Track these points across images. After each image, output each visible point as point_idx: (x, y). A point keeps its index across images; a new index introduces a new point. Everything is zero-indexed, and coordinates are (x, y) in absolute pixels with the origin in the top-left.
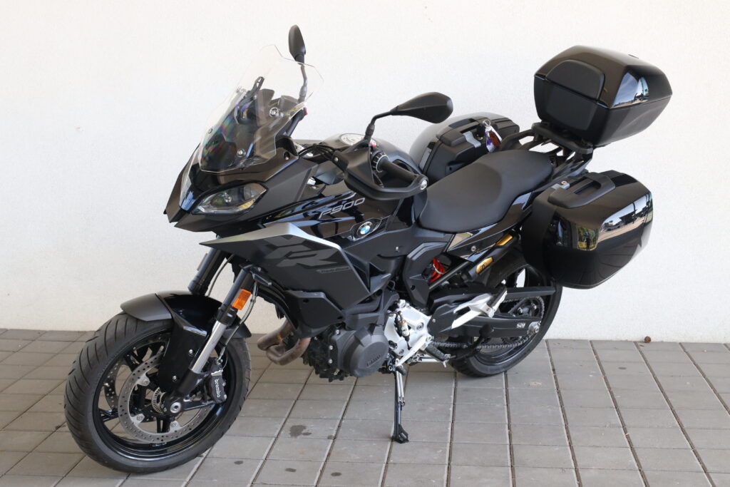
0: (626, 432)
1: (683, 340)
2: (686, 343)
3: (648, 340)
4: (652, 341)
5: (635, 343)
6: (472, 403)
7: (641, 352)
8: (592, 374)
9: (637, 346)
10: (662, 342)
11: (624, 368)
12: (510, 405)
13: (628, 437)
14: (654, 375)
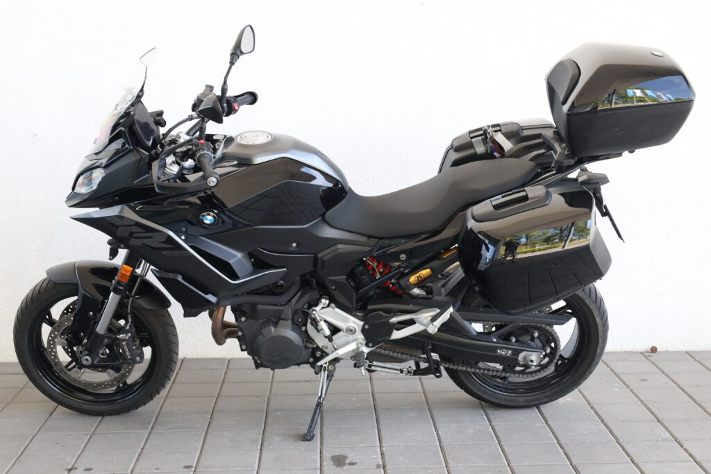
0: (682, 446)
1: (688, 349)
2: (692, 352)
3: (654, 350)
4: (658, 350)
5: (641, 353)
6: (509, 423)
7: (652, 363)
8: (617, 387)
9: (645, 356)
10: (668, 351)
11: (646, 380)
12: (550, 423)
13: (686, 450)
14: (678, 386)
